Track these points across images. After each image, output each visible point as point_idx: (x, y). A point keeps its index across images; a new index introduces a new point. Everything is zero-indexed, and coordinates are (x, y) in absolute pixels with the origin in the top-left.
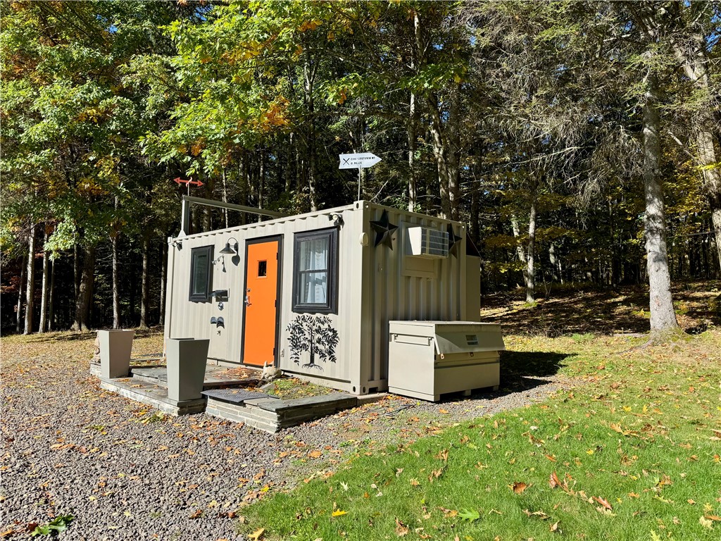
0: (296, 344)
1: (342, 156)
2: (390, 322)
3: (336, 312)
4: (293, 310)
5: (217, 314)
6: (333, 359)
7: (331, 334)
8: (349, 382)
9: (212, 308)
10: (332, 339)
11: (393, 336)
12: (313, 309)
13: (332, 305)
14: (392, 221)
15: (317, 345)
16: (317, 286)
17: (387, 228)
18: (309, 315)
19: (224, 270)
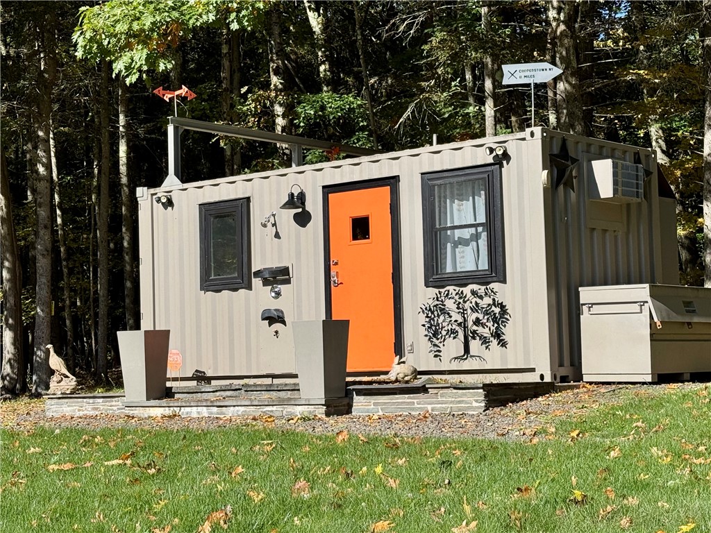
0: (434, 332)
1: (505, 68)
2: (580, 289)
3: (504, 281)
4: (427, 285)
5: (274, 305)
6: (503, 344)
7: (497, 310)
8: (533, 370)
9: (260, 296)
10: (500, 315)
11: (585, 308)
12: (462, 280)
13: (496, 270)
14: (572, 154)
15: (475, 328)
16: (460, 249)
17: (569, 163)
18: (457, 289)
19: (277, 236)
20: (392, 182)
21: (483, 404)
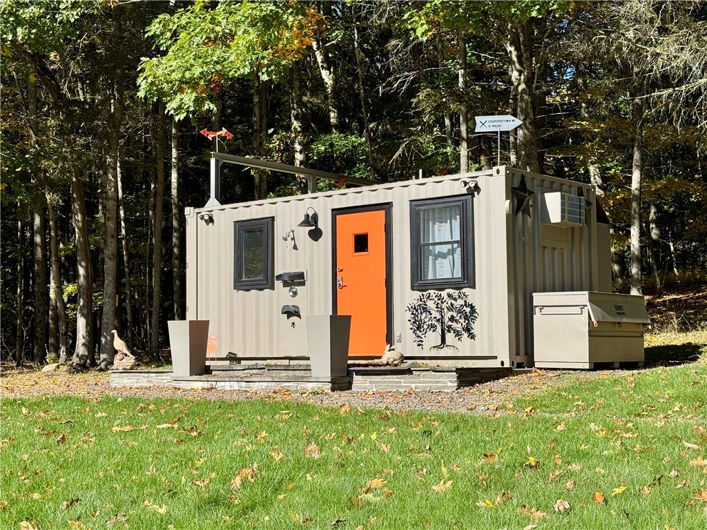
0: (418, 326)
1: (478, 119)
2: (534, 294)
3: (474, 287)
4: (413, 289)
5: (291, 302)
6: (472, 336)
7: (468, 310)
8: (495, 358)
9: (281, 295)
10: (470, 314)
11: (537, 310)
12: (441, 285)
13: (468, 278)
14: (529, 187)
15: (450, 323)
16: (439, 260)
17: (527, 195)
18: (437, 292)
19: (295, 247)
20: (387, 207)
21: (456, 384)
